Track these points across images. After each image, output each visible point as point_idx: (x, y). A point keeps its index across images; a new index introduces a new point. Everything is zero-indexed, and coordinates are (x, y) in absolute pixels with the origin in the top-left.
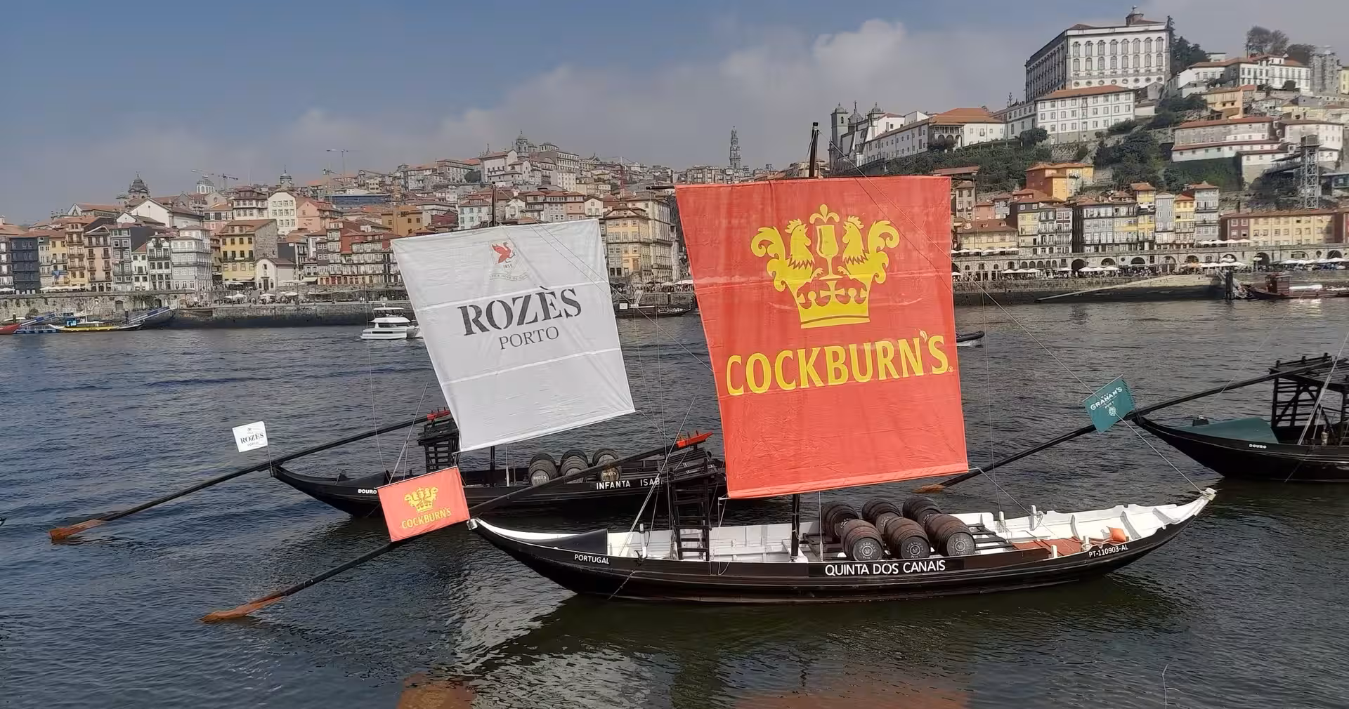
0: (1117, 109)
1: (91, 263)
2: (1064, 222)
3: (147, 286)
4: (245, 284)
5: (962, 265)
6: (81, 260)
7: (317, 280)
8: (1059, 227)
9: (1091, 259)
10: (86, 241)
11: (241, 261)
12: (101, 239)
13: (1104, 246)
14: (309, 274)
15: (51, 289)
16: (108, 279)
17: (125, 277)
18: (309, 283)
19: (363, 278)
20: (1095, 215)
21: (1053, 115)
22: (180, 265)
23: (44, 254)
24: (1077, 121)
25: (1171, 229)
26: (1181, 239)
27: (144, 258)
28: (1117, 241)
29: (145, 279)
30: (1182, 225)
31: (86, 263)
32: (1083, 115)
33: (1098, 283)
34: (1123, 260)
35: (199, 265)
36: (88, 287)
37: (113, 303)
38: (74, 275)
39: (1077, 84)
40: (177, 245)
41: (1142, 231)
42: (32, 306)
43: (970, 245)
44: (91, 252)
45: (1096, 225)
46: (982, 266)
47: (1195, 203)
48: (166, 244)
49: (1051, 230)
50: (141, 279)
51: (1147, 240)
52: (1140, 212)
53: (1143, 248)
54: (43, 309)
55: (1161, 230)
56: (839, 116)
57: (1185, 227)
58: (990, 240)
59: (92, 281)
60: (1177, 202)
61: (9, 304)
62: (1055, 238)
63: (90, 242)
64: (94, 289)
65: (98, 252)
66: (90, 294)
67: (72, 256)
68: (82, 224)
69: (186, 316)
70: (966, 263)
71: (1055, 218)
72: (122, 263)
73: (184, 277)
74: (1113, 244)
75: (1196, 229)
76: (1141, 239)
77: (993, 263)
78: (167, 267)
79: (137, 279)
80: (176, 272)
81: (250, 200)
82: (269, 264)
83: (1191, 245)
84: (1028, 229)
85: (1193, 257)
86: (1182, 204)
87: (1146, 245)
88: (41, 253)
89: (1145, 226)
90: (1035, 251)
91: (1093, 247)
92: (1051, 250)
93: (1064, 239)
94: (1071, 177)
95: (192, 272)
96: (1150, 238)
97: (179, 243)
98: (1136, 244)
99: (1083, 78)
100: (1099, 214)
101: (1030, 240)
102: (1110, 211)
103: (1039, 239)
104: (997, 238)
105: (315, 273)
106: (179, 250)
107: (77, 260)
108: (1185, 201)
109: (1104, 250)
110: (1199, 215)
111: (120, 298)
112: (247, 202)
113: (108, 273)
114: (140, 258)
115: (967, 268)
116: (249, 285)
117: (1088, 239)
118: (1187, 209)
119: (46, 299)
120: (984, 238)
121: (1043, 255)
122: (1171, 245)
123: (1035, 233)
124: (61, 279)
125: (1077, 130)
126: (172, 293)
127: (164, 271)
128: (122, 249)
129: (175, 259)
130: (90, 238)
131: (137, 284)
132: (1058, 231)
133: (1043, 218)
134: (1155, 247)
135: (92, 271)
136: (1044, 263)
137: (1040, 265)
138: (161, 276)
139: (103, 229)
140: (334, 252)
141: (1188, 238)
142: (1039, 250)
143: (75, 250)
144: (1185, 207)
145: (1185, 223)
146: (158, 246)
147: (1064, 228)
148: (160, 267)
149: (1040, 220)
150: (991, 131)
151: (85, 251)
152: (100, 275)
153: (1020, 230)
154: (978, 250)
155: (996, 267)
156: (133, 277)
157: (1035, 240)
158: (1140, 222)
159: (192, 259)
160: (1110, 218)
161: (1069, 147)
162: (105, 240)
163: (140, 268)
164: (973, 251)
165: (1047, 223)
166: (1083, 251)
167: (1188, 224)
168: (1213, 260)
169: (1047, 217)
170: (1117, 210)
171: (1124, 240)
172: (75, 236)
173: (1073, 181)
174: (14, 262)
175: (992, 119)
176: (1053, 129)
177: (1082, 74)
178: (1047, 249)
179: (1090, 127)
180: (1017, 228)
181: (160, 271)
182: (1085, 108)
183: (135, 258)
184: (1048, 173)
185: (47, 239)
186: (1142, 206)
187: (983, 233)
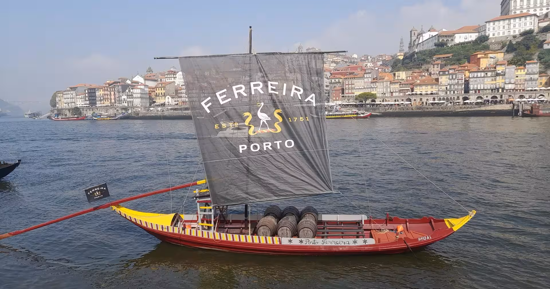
0: (525, 24)
1: (110, 97)
2: (460, 79)
3: (126, 105)
4: (162, 104)
5: (413, 99)
6: (108, 96)
7: (178, 103)
8: (458, 82)
9: (471, 96)
10: (109, 89)
11: (161, 96)
12: (113, 89)
13: (479, 90)
14: (176, 101)
15: (100, 105)
16: (115, 102)
17: (120, 101)
18: (176, 104)
19: (193, 103)
20: (475, 76)
21: (494, 29)
22: (136, 98)
23: (98, 94)
24: (505, 31)
25: (513, 82)
26: (519, 87)
27: (125, 95)
28: (486, 88)
29: (126, 102)
30: (519, 81)
31: (109, 97)
32: (509, 27)
33: (465, 108)
34: (487, 97)
35: (141, 97)
36: (109, 105)
37: (116, 110)
38: (106, 101)
39: (515, 12)
40: (135, 91)
41: (499, 83)
42: (94, 111)
43: (417, 90)
44: (110, 93)
45: (475, 81)
46: (421, 99)
47: (526, 70)
48: (132, 91)
49: (454, 83)
50: (124, 102)
51: (500, 88)
52: (498, 75)
53: (498, 91)
54: (97, 112)
55: (508, 83)
56: (413, 32)
57: (521, 81)
58: (426, 88)
59: (111, 103)
60: (517, 69)
61: (88, 110)
62: (456, 87)
63: (110, 89)
64: (111, 105)
65: (112, 93)
66: (110, 107)
67: (105, 95)
68: (108, 84)
69: (133, 115)
70: (414, 98)
71: (456, 78)
72: (119, 97)
73: (137, 102)
74: (484, 89)
75: (526, 82)
76: (497, 87)
77: (426, 98)
78: (132, 98)
79: (123, 102)
80: (135, 100)
81: (171, 74)
82: (170, 97)
83: (523, 90)
84: (443, 83)
85: (523, 96)
86: (519, 71)
87: (500, 90)
88: (97, 94)
89: (500, 81)
90: (446, 93)
91: (474, 91)
92: (454, 92)
93: (460, 87)
94: (490, 58)
95: (139, 100)
96: (502, 87)
97: (136, 90)
98: (495, 89)
99: (519, 9)
100: (477, 76)
101: (444, 88)
102: (483, 74)
103: (448, 87)
104: (429, 87)
105: (178, 101)
106: (136, 92)
107: (106, 96)
108: (521, 69)
109: (479, 92)
110: (528, 76)
111: (118, 109)
112: (170, 75)
113: (115, 100)
114: (124, 95)
115: (415, 100)
116: (163, 105)
117: (471, 87)
118: (521, 73)
119: (97, 109)
120: (424, 87)
121: (450, 95)
122: (513, 90)
123: (447, 84)
124: (102, 102)
125: (505, 35)
126: (133, 107)
127: (131, 100)
128: (119, 92)
129: (134, 95)
130: (110, 88)
131: (123, 104)
132: (458, 84)
133: (451, 78)
134: (505, 91)
135: (111, 99)
136: (449, 98)
137: (447, 100)
138: (130, 101)
139: (114, 86)
140: (184, 93)
141: (522, 86)
142: (448, 92)
143: (106, 92)
144: (521, 72)
145: (520, 79)
146: (129, 91)
147: (460, 82)
148: (130, 98)
149: (449, 79)
150: (471, 36)
151: (109, 93)
152: (113, 101)
153: (440, 83)
154: (421, 93)
155: (427, 100)
156: (122, 102)
157: (447, 88)
158: (497, 79)
159: (139, 95)
160: (482, 77)
161: (498, 43)
162: (114, 89)
163: (124, 99)
164: (419, 93)
165: (452, 80)
166: (469, 93)
167: (522, 80)
168: (533, 97)
169: (452, 77)
170: (486, 74)
171: (489, 88)
172: (106, 88)
173: (492, 60)
174: (89, 96)
175: (473, 31)
176: (494, 35)
177: (518, 7)
178: (452, 92)
179: (512, 33)
180: (438, 82)
181: (130, 100)
182: (509, 24)
183: (123, 95)
184: (479, 56)
185: (99, 89)
186: (498, 72)
187: (424, 85)
